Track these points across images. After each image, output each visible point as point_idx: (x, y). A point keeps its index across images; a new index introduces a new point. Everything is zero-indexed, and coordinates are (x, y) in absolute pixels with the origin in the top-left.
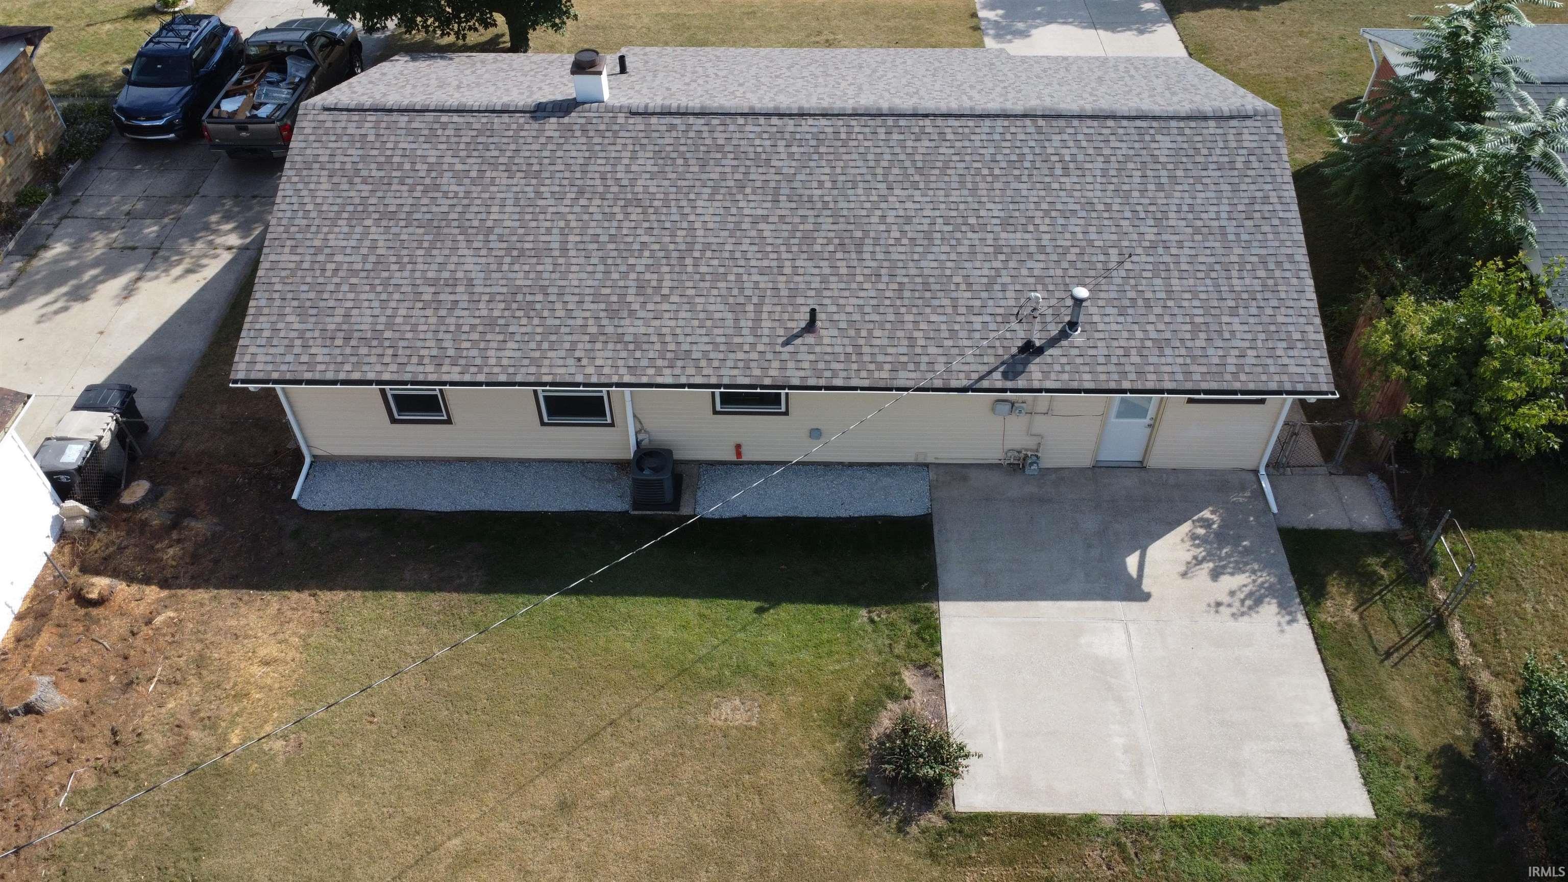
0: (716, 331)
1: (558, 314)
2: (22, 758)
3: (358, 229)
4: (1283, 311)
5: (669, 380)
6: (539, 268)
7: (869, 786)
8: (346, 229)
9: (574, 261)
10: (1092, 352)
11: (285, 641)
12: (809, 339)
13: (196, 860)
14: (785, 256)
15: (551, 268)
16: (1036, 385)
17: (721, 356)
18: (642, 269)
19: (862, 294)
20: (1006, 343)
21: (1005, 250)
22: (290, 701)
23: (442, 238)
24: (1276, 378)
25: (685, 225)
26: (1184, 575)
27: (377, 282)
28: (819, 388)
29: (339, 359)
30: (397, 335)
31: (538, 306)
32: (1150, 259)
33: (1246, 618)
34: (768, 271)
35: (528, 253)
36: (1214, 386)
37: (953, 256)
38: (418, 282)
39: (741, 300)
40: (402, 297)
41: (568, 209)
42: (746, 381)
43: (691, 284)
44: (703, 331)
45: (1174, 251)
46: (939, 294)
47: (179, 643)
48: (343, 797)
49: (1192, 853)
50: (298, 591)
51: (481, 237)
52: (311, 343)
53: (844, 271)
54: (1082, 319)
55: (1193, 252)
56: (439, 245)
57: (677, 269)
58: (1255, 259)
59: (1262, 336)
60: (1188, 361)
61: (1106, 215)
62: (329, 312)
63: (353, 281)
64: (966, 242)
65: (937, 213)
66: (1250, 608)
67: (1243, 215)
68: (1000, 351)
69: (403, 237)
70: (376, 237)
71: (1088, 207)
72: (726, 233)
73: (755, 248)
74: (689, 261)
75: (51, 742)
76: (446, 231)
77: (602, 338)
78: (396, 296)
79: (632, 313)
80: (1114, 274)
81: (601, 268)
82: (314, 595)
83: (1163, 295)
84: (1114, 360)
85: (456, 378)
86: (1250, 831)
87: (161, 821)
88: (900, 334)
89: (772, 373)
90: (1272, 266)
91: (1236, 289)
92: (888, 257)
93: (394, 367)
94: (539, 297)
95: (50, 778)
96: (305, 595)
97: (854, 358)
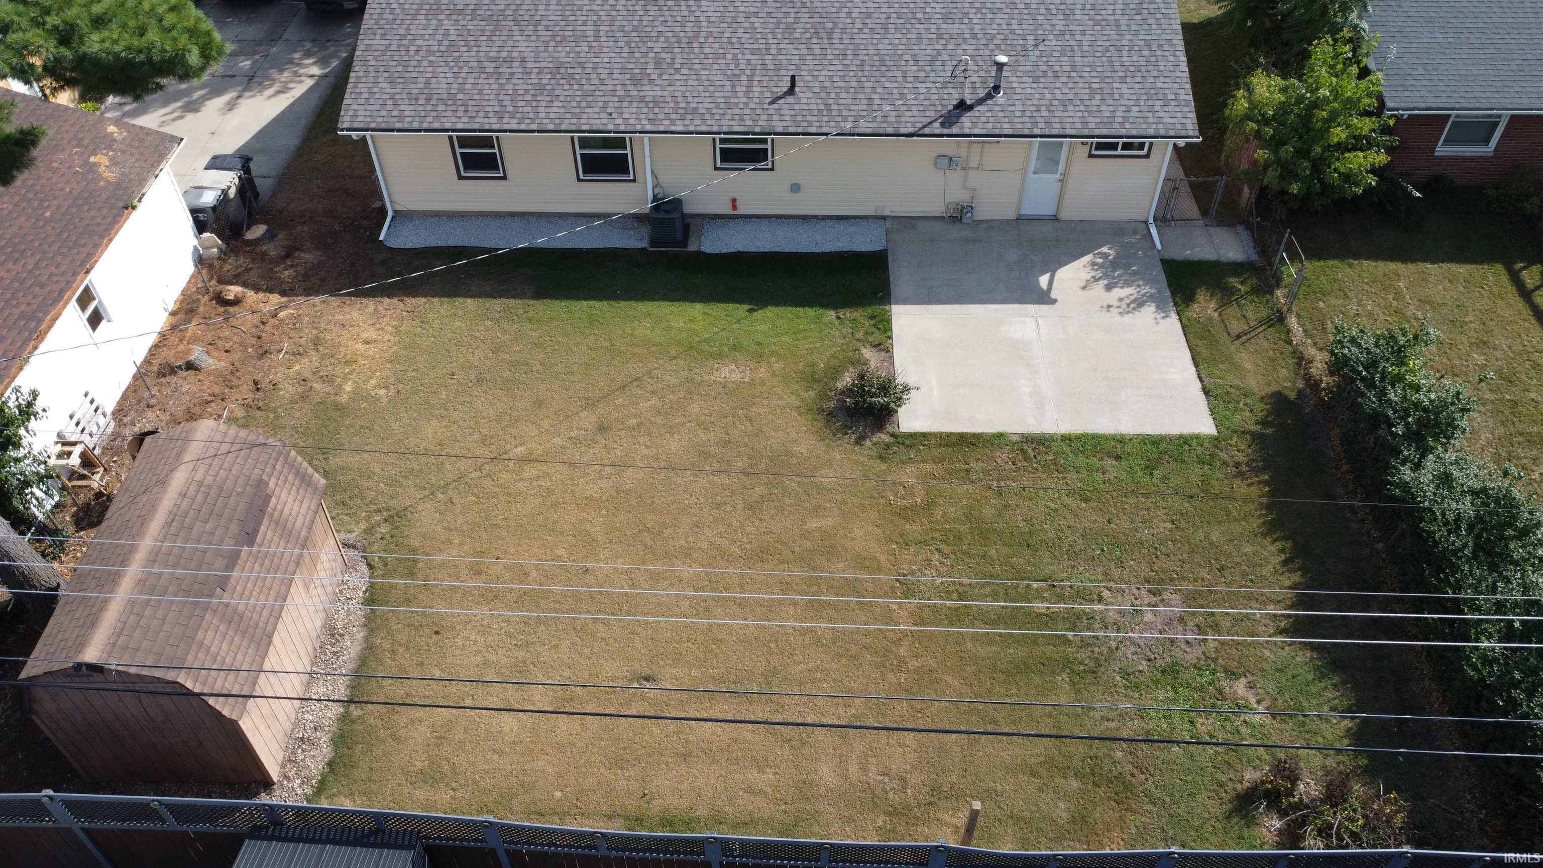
0: (717, 94)
1: (593, 82)
2: (188, 398)
3: (434, 22)
4: (1162, 79)
5: (680, 128)
6: (577, 49)
7: (835, 417)
8: (424, 22)
9: (606, 44)
10: (1012, 108)
11: (382, 329)
12: (790, 99)
13: (325, 459)
14: (771, 41)
15: (587, 49)
16: (967, 131)
17: (722, 112)
18: (659, 50)
19: (832, 68)
20: (944, 102)
21: (945, 36)
22: (389, 365)
23: (500, 28)
24: (1154, 126)
25: (693, 19)
26: (1084, 288)
27: (450, 59)
28: (798, 134)
29: (423, 114)
30: (467, 97)
31: (577, 77)
32: (1060, 43)
33: (1130, 315)
34: (758, 52)
35: (568, 39)
36: (1105, 132)
37: (904, 41)
38: (482, 59)
39: (737, 72)
40: (470, 70)
41: (599, 8)
42: (741, 129)
43: (697, 61)
44: (707, 94)
45: (1078, 38)
46: (892, 68)
47: (300, 330)
48: (434, 422)
49: (1077, 455)
50: (389, 298)
51: (531, 28)
52: (400, 102)
53: (818, 51)
54: (1003, 85)
55: (1093, 38)
56: (498, 33)
57: (686, 50)
58: (1142, 43)
59: (1145, 97)
60: (1086, 114)
61: (1026, 11)
62: (414, 81)
63: (431, 58)
64: (914, 31)
65: (892, 10)
66: (1134, 309)
67: (1134, 12)
68: (939, 108)
69: (469, 28)
70: (448, 27)
71: (1012, 6)
72: (725, 25)
73: (748, 36)
74: (695, 45)
75: (208, 388)
76: (503, 23)
77: (628, 99)
78: (466, 69)
79: (651, 82)
80: (1031, 53)
81: (626, 49)
82: (402, 301)
83: (1068, 69)
84: (1028, 114)
85: (515, 127)
86: (1121, 442)
87: (297, 436)
88: (861, 96)
89: (760, 123)
90: (1154, 47)
91: (1126, 64)
92: (853, 41)
93: (466, 120)
94: (579, 70)
95: (209, 410)
96: (395, 301)
97: (825, 113)
